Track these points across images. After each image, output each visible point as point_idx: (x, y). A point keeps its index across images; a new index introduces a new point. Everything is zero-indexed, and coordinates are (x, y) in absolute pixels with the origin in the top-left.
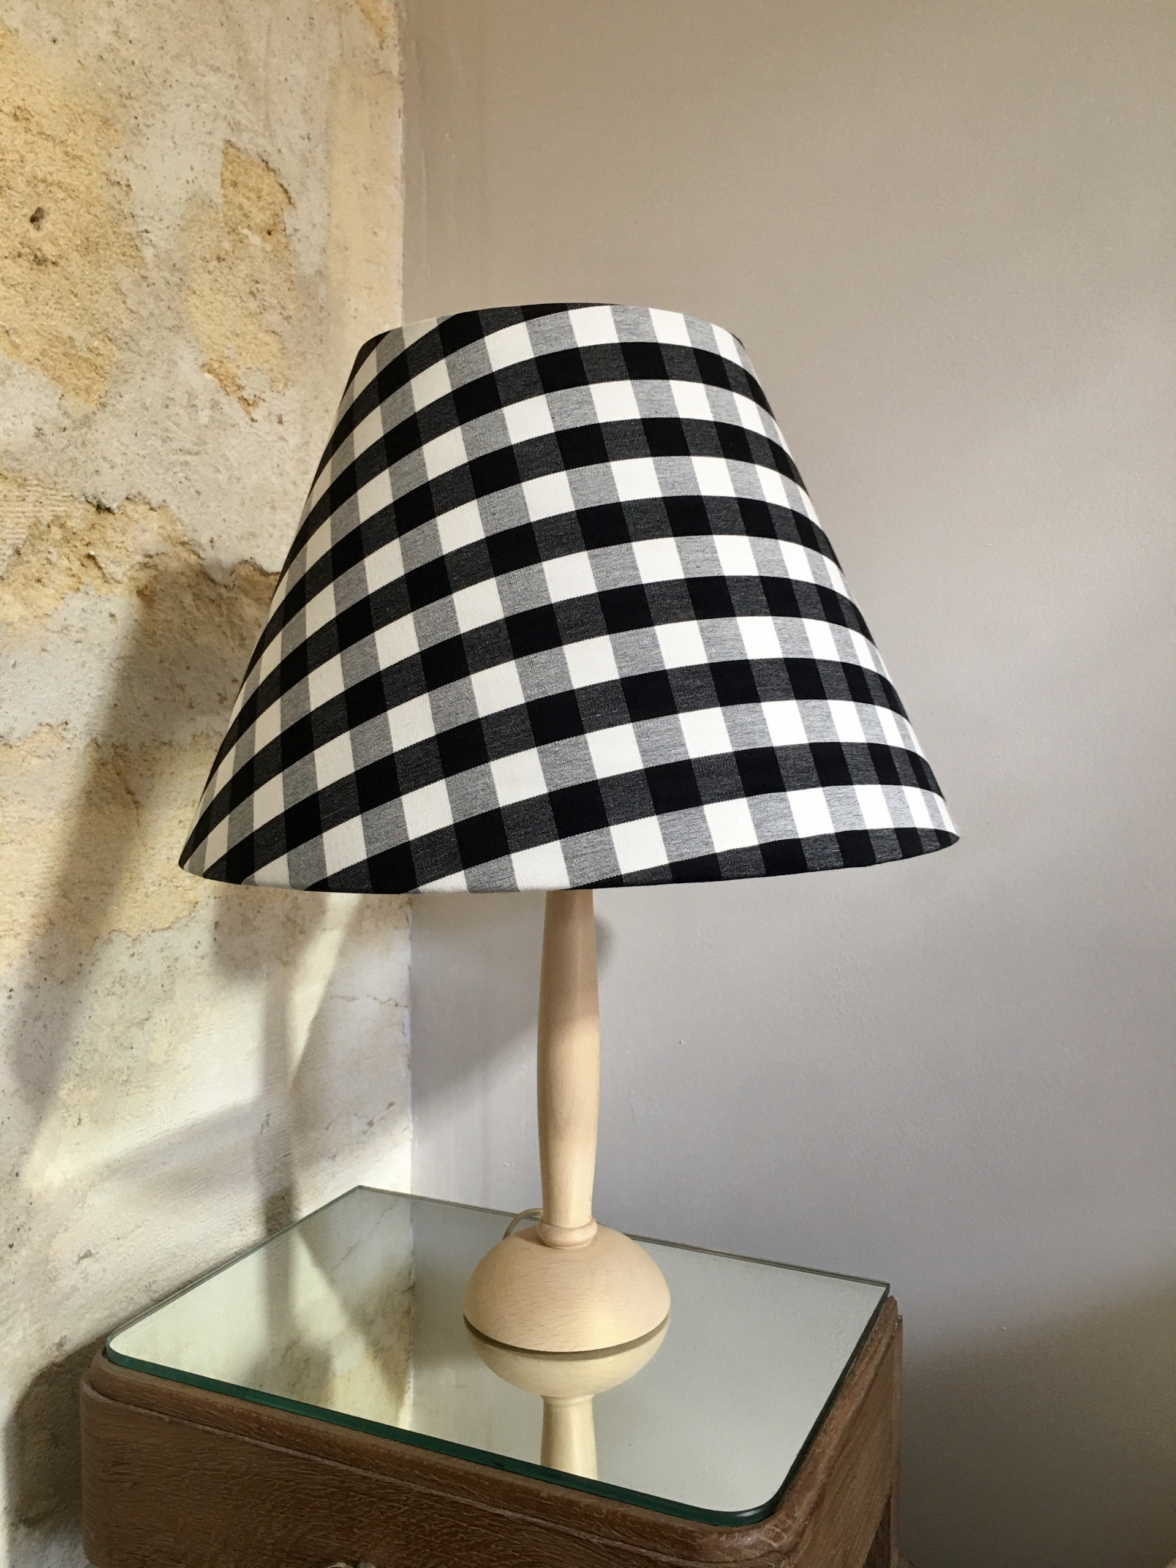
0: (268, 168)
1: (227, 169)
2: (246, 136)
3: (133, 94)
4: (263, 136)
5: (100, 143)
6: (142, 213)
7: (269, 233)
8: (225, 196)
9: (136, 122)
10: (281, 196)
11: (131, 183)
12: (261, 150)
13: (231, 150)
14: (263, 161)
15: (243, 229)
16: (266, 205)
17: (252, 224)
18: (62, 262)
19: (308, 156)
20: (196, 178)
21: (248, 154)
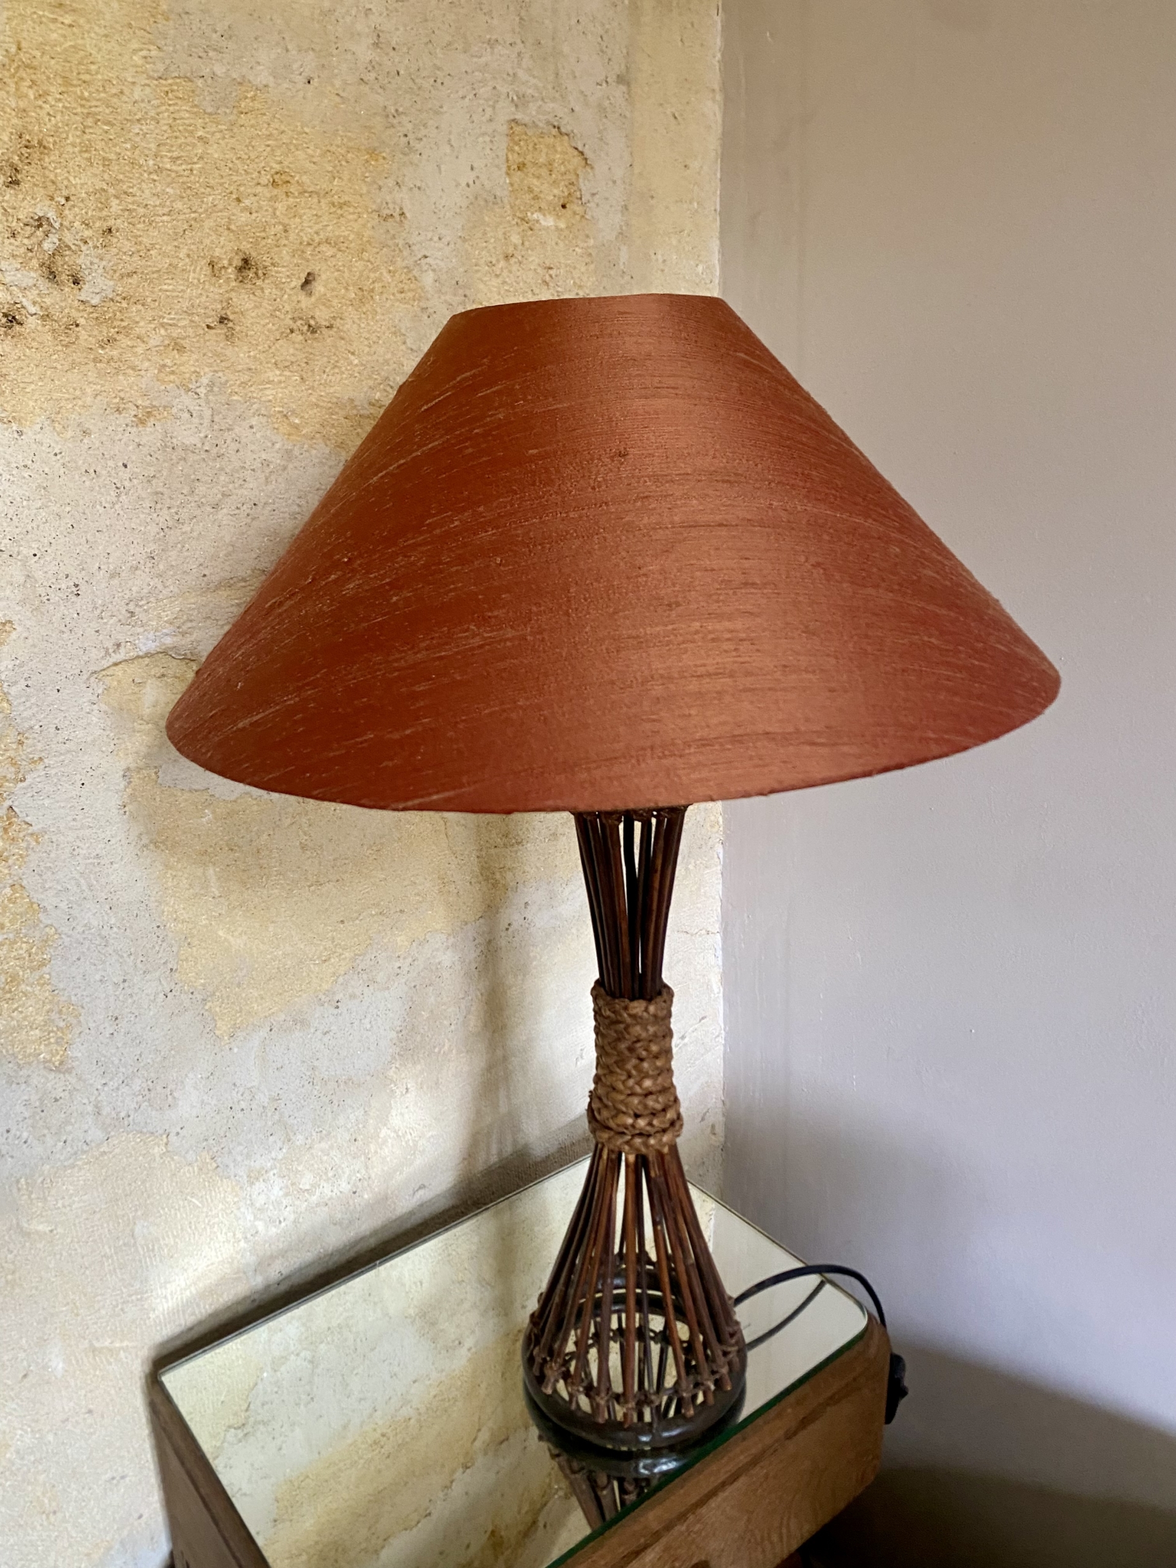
0: (561, 133)
1: (513, 151)
2: (533, 108)
3: (401, 110)
4: (554, 100)
5: (368, 180)
6: (419, 239)
7: (564, 206)
8: (512, 185)
9: (405, 140)
10: (577, 160)
11: (405, 211)
12: (550, 118)
13: (518, 129)
14: (554, 127)
15: (532, 214)
16: (560, 177)
17: (543, 205)
18: (338, 323)
19: (606, 103)
20: (478, 177)
21: (536, 126)
